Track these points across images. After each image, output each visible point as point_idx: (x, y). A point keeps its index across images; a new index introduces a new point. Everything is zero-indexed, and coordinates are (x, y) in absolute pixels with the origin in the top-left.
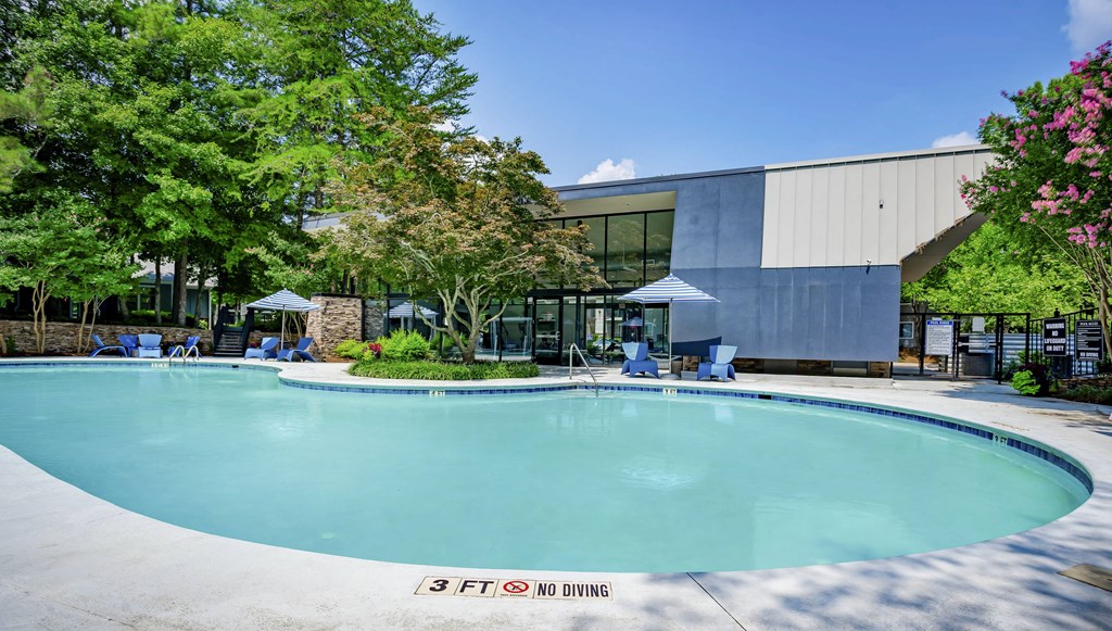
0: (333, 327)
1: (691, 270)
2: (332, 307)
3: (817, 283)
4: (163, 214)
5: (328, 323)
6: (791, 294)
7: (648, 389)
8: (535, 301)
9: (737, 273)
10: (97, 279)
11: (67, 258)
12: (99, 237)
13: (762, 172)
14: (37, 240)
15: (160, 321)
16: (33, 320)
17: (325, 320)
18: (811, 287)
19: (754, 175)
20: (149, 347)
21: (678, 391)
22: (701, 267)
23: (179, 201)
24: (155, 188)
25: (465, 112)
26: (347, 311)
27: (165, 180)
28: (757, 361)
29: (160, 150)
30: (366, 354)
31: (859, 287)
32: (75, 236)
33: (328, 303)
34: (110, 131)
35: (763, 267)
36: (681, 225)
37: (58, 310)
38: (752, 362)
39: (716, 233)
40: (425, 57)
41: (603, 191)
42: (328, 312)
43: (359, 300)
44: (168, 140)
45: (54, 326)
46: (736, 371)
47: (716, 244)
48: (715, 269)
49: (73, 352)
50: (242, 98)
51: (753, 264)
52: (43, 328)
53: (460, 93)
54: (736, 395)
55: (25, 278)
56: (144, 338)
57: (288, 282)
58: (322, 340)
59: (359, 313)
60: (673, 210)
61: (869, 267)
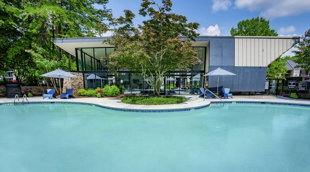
1: (215, 66)
3: (248, 71)
6: (242, 74)
7: (228, 102)
9: (228, 67)
13: (234, 38)
17: (72, 81)
18: (246, 72)
22: (218, 65)
26: (79, 77)
31: (258, 72)
35: (235, 66)
39: (222, 55)
42: (73, 78)
43: (82, 73)
47: (222, 59)
48: (222, 66)
54: (254, 103)
59: (82, 78)
61: (260, 67)
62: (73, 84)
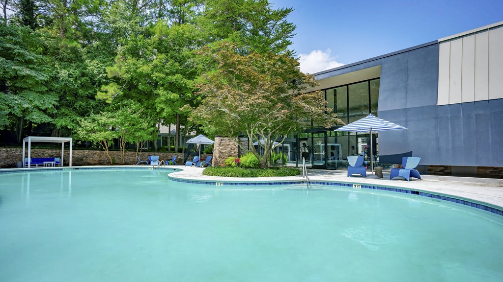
0: (224, 151)
1: (390, 111)
2: (224, 142)
3: (481, 112)
4: (162, 105)
5: (222, 149)
6: (462, 121)
7: (344, 185)
8: (312, 134)
9: (421, 110)
10: (138, 134)
11: (128, 126)
12: (140, 117)
13: (437, 44)
14: (119, 120)
15: (170, 150)
16: (120, 151)
17: (221, 148)
18: (476, 115)
19: (431, 47)
20: (154, 161)
21: (362, 186)
22: (397, 108)
23: (167, 100)
24: (158, 95)
25: (290, 44)
26: (231, 143)
27: (161, 91)
28: (446, 167)
29: (161, 80)
30: (233, 164)
32: (131, 117)
33: (222, 140)
34: (141, 75)
35: (439, 104)
36: (384, 85)
37: (130, 147)
38: (443, 168)
39: (406, 87)
40: (271, 22)
41: (340, 72)
42: (222, 144)
43: (237, 138)
44: (163, 76)
45: (128, 153)
46: (421, 174)
47: (406, 93)
48: (406, 109)
49: (134, 163)
50: (192, 54)
51: (432, 104)
52: (124, 154)
53: (289, 35)
55: (114, 135)
56: (152, 157)
57: (209, 131)
58: (219, 157)
59: (237, 144)
60: (379, 78)
62: (222, 151)
